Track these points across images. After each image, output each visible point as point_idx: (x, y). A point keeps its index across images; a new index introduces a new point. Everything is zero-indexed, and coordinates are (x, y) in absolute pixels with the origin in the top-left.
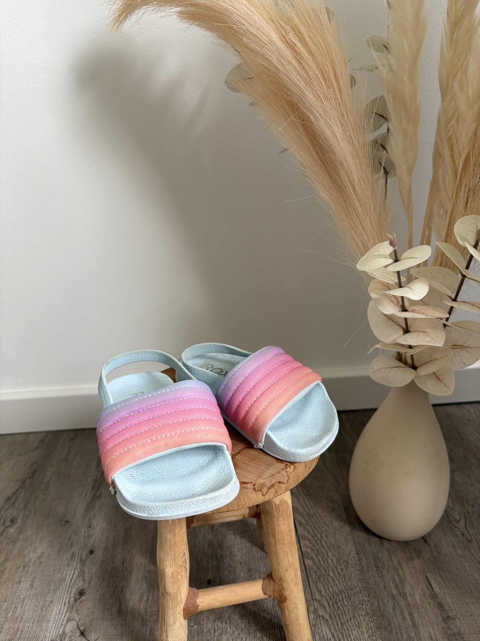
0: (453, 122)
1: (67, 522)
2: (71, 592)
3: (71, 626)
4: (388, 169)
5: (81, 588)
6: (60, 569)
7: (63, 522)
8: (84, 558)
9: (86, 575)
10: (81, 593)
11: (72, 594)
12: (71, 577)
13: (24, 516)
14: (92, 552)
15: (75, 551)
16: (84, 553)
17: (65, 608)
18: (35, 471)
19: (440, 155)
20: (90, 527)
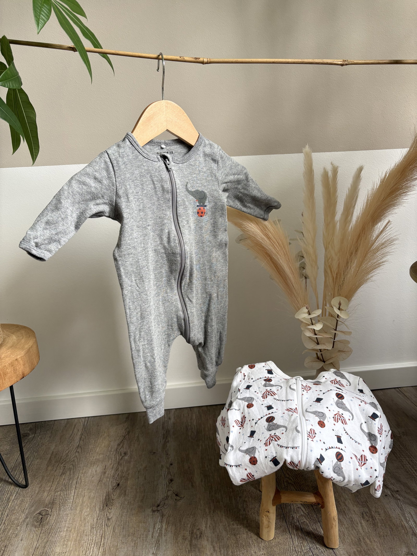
0: (330, 260)
1: (154, 453)
2: (166, 480)
3: (169, 493)
4: (306, 277)
5: (170, 478)
6: (157, 472)
7: (152, 453)
8: (168, 467)
9: (171, 473)
10: (171, 480)
11: (167, 481)
12: (164, 475)
13: (130, 451)
14: (171, 464)
15: (163, 464)
16: (168, 465)
17: (165, 486)
18: (129, 432)
19: (327, 272)
20: (167, 454)
